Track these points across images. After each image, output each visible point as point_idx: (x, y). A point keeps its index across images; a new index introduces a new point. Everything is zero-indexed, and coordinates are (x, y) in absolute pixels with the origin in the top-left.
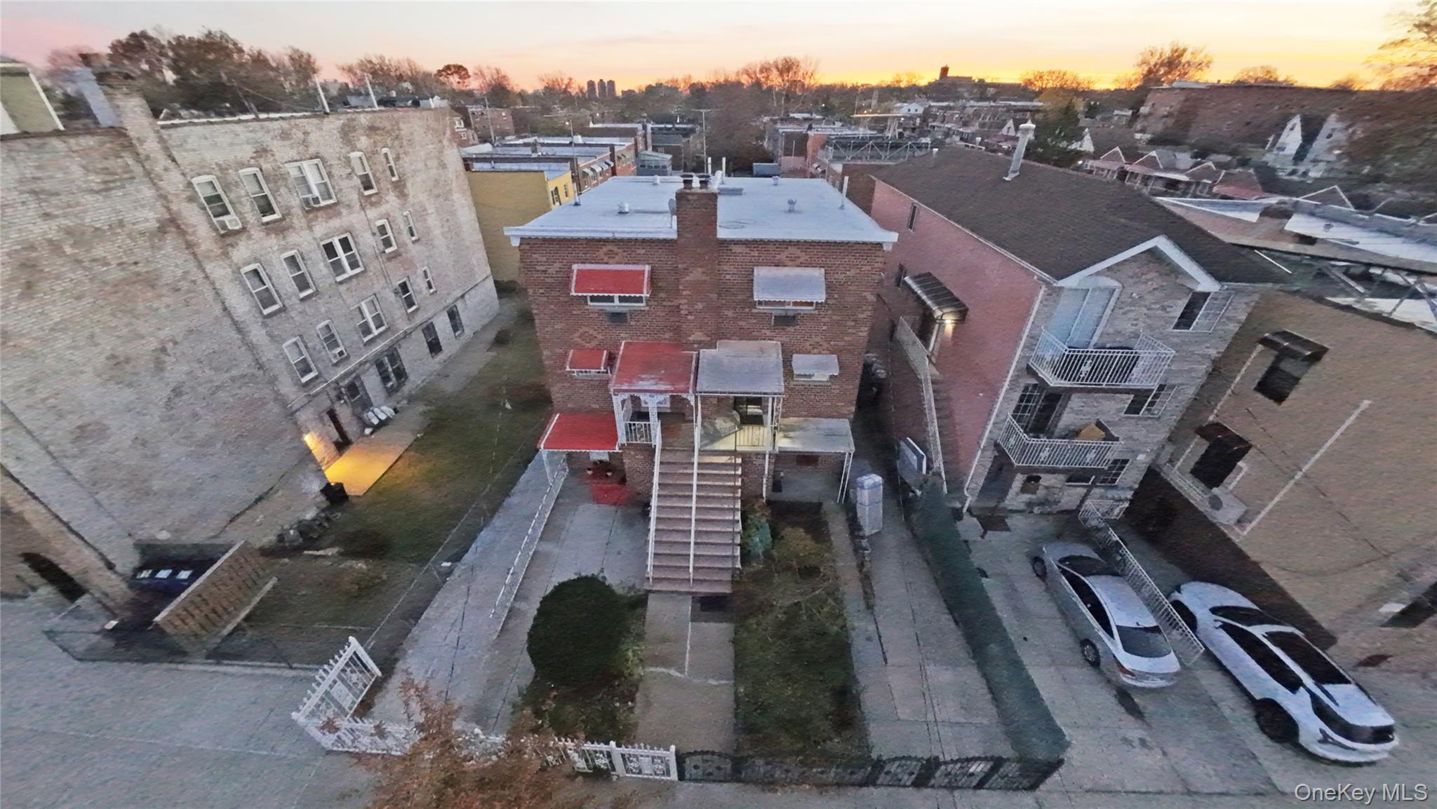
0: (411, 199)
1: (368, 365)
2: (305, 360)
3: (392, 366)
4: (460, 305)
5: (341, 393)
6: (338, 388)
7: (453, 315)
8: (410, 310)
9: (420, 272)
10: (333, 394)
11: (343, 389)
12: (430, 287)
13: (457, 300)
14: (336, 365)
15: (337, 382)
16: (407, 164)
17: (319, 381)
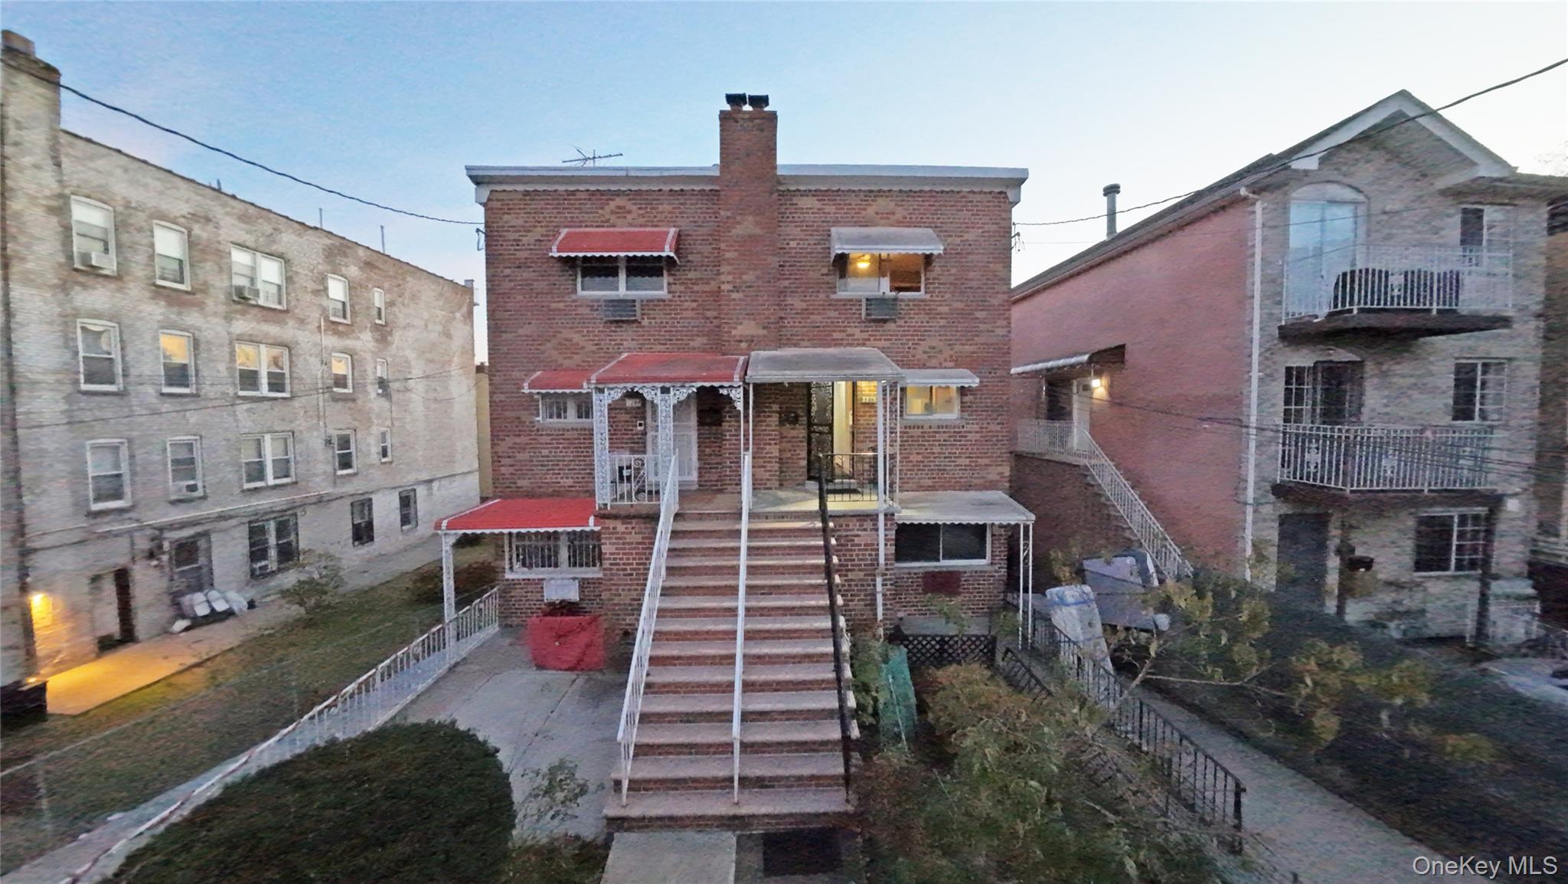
0: (393, 349)
1: (234, 522)
2: (119, 476)
3: (278, 537)
4: (421, 491)
5: (160, 547)
6: (157, 540)
7: (406, 501)
8: (340, 472)
9: (376, 430)
10: (143, 544)
11: (166, 545)
12: (385, 454)
13: (419, 483)
14: (174, 503)
15: (161, 529)
16: (401, 315)
17: (127, 516)
